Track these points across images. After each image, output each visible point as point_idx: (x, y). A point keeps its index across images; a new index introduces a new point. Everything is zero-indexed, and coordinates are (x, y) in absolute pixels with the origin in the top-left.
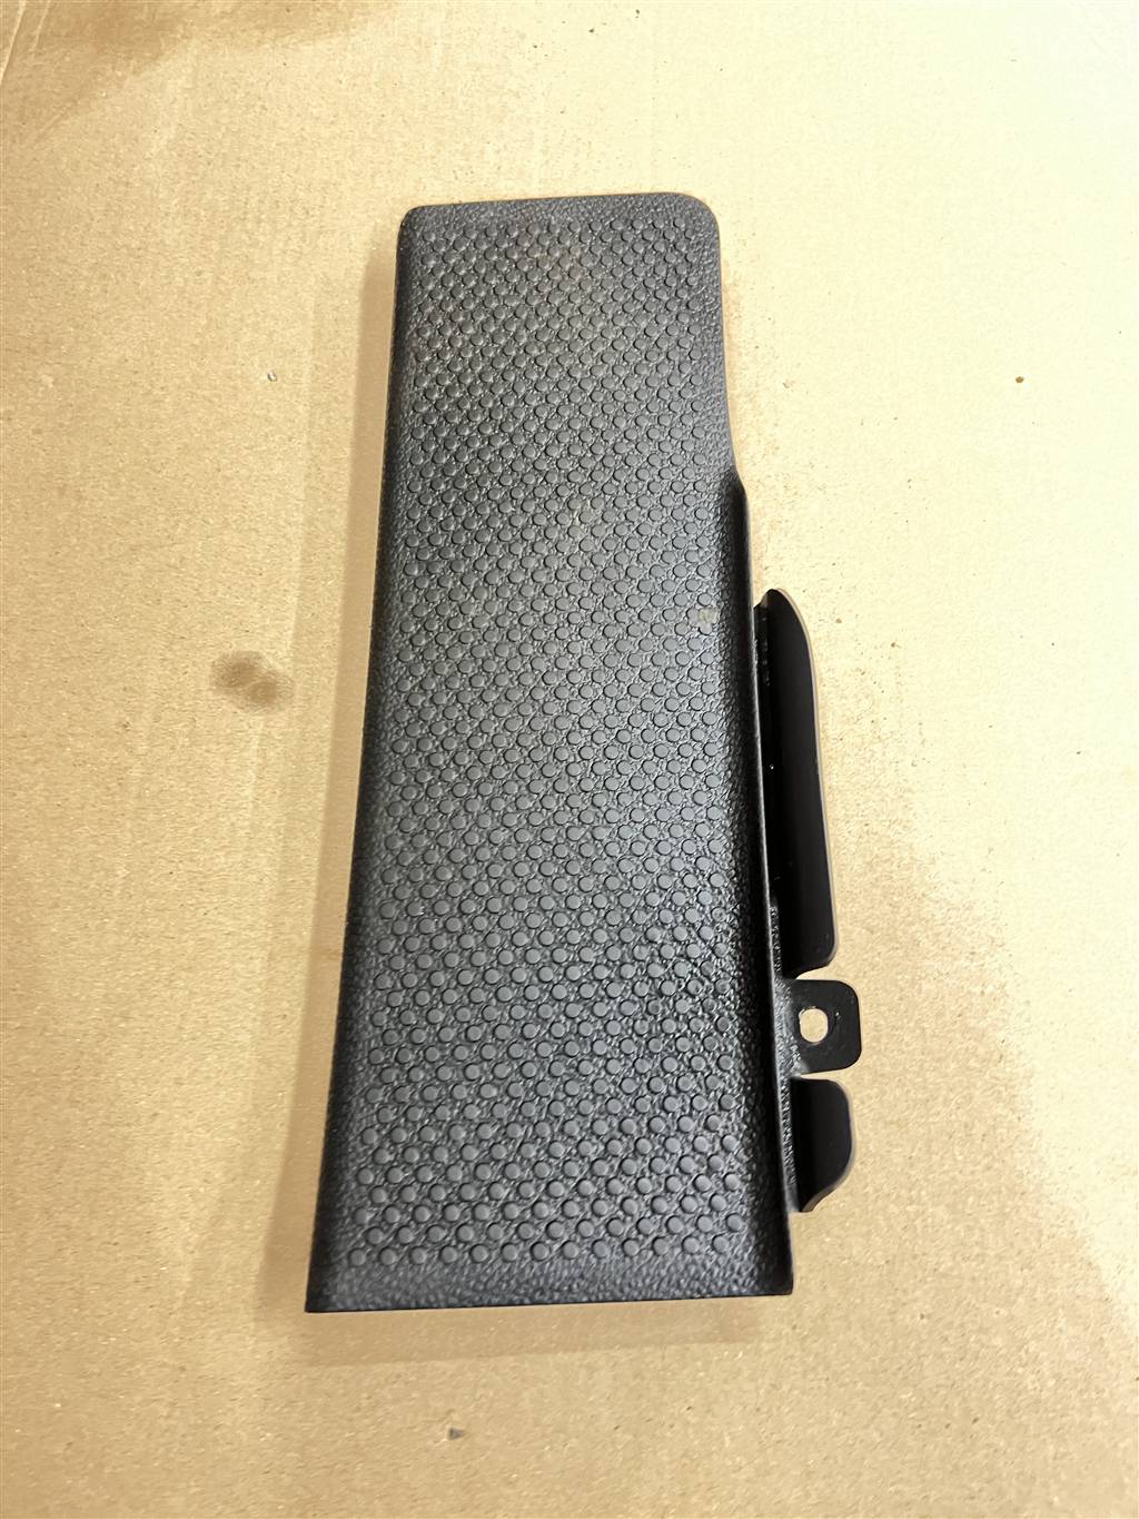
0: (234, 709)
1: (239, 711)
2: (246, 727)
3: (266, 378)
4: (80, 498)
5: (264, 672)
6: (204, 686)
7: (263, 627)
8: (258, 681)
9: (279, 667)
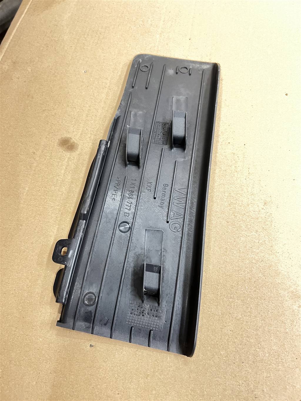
0: (63, 151)
1: (64, 152)
2: (65, 155)
3: (84, 72)
4: (33, 98)
5: (71, 142)
6: (55, 145)
7: (73, 132)
8: (70, 144)
9: (76, 142)
